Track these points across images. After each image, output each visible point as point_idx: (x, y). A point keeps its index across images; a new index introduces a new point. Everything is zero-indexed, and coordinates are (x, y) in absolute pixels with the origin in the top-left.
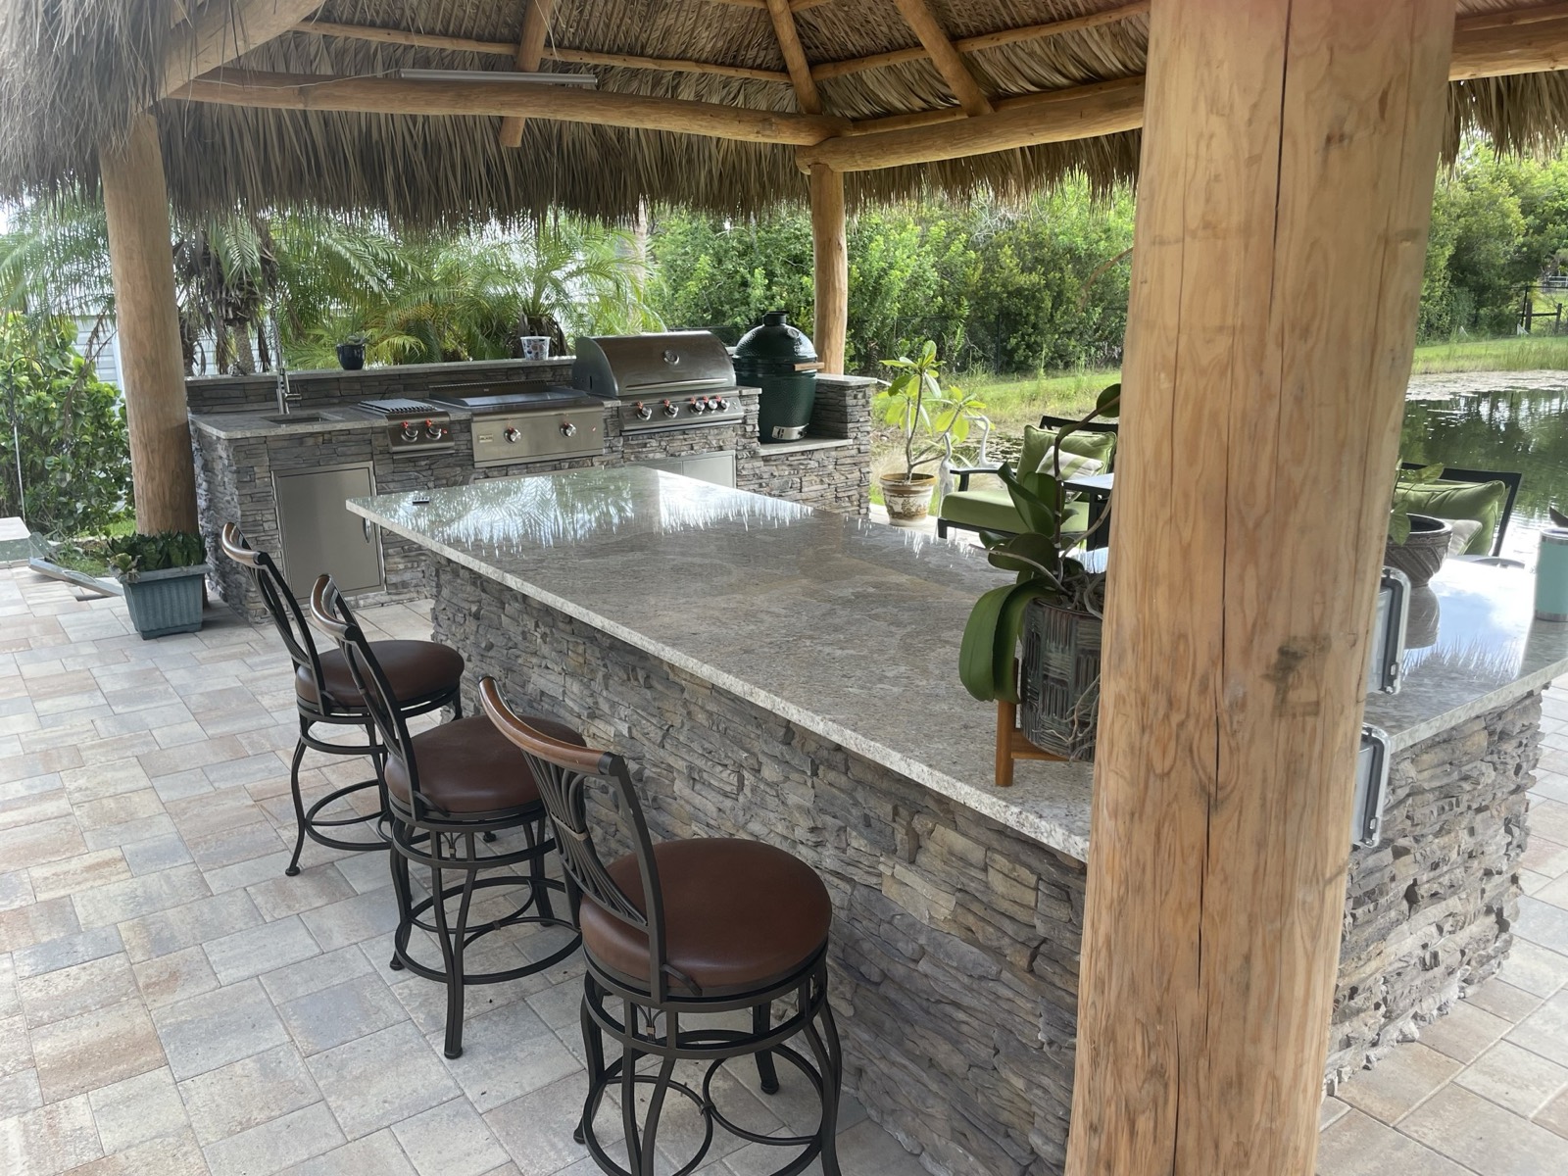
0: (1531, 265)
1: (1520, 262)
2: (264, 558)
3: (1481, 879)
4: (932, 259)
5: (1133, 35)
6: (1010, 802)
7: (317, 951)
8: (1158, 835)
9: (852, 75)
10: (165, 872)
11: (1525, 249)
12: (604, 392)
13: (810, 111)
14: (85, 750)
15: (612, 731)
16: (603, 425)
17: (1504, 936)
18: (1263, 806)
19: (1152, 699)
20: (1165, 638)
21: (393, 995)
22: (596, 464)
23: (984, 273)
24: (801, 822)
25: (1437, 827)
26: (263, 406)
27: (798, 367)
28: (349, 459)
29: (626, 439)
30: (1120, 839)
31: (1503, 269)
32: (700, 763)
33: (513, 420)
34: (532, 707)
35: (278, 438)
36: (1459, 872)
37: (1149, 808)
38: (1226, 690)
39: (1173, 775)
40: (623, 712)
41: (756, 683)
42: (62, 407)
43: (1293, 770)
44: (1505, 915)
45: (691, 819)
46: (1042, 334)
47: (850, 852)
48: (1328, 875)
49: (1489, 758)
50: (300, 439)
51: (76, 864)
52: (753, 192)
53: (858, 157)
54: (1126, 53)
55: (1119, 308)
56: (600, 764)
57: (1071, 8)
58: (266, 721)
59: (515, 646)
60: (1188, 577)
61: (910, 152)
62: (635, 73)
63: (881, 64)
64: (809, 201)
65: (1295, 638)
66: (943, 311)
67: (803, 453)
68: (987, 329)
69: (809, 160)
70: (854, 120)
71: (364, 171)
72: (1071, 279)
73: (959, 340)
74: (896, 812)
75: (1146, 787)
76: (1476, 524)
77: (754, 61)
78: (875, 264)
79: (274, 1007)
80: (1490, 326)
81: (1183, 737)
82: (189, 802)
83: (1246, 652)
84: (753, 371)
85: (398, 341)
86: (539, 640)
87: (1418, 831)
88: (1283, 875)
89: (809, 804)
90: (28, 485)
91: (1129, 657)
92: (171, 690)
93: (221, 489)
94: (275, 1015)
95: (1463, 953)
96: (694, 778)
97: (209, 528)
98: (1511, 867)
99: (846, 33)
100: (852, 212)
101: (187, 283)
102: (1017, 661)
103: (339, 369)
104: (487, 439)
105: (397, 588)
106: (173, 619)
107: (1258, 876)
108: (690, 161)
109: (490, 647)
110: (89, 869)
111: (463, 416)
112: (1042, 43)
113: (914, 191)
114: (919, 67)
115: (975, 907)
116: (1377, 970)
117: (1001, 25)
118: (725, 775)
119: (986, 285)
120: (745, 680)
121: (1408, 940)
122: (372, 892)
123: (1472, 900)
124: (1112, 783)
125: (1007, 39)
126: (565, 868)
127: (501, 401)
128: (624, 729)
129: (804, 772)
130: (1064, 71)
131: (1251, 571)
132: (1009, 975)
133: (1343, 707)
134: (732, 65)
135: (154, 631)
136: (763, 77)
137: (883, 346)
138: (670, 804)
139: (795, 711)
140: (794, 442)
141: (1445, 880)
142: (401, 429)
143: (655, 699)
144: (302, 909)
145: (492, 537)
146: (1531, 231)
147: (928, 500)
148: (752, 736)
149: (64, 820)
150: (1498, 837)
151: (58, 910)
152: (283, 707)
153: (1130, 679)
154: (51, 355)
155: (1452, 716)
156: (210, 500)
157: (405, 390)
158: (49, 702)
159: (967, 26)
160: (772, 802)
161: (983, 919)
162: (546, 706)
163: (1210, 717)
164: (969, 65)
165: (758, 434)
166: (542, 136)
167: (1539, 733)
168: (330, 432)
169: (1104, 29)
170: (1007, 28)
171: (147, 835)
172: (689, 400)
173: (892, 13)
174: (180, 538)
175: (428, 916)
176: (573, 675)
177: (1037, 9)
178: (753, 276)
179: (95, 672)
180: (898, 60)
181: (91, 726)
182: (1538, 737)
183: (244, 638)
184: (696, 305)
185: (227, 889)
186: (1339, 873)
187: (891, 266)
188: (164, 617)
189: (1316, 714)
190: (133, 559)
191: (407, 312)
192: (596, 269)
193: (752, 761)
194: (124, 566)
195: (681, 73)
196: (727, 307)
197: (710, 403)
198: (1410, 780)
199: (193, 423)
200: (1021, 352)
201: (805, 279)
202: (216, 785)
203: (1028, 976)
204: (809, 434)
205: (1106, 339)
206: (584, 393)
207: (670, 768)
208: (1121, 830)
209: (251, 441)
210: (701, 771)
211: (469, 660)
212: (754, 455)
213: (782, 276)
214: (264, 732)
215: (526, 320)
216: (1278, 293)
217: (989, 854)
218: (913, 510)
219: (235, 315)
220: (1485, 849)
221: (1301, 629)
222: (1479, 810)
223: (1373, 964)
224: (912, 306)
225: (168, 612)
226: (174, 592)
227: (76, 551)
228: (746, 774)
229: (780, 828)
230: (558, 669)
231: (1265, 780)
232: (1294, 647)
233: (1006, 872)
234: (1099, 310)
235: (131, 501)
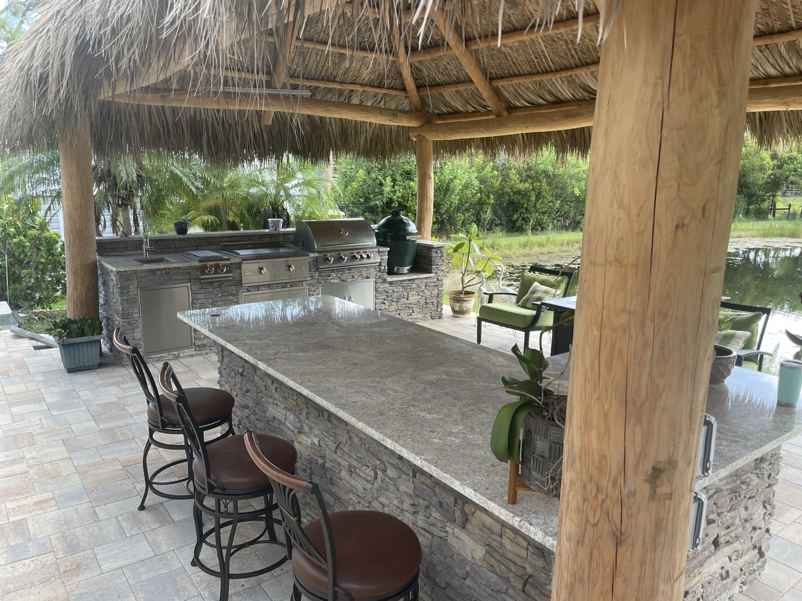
0: (775, 185)
1: (770, 183)
2: (135, 350)
3: (751, 532)
4: (476, 174)
5: (578, 82)
6: (515, 514)
7: (153, 554)
8: (591, 555)
9: (438, 93)
10: (76, 506)
11: (772, 177)
12: (309, 248)
13: (417, 110)
14: (36, 435)
15: (309, 441)
16: (308, 265)
17: (762, 559)
18: (644, 544)
19: (589, 486)
20: (596, 457)
21: (192, 580)
22: (304, 285)
23: (501, 182)
24: (407, 500)
25: (729, 508)
26: (135, 252)
27: (408, 238)
28: (178, 282)
29: (320, 273)
30: (572, 553)
31: (761, 186)
32: (355, 463)
33: (262, 263)
34: (269, 424)
35: (142, 271)
36: (740, 530)
37: (586, 540)
38: (626, 486)
39: (599, 525)
40: (316, 432)
41: (386, 435)
42: (32, 245)
43: (659, 526)
44: (763, 549)
45: (349, 491)
46: (530, 213)
47: (431, 519)
48: (675, 577)
49: (755, 472)
50: (153, 272)
51: (29, 501)
52: (387, 148)
53: (440, 133)
54: (574, 90)
55: (569, 201)
56: (306, 487)
57: (547, 68)
58: (130, 421)
59: (261, 392)
60: (607, 428)
61: (466, 133)
62: (330, 90)
63: (453, 89)
64: (415, 153)
65: (660, 462)
66: (481, 200)
67: (409, 280)
68: (502, 210)
69: (416, 134)
70: (439, 114)
71: (192, 135)
72: (545, 186)
73: (488, 215)
74: (456, 502)
75: (585, 530)
76: (748, 333)
77: (390, 85)
78: (447, 176)
79: (130, 586)
80: (755, 214)
81: (604, 507)
82: (89, 467)
83: (636, 468)
84: (385, 239)
85: (205, 218)
86: (273, 391)
87: (720, 510)
88: (653, 578)
89: (411, 492)
90: (11, 283)
91: (577, 462)
92: (81, 402)
93: (112, 296)
94: (130, 591)
95: (741, 570)
96: (351, 470)
97: (105, 314)
98: (766, 525)
99: (436, 73)
100: (436, 159)
101: (98, 186)
102: (520, 441)
103: (175, 233)
104: (249, 272)
105: (200, 347)
106: (84, 363)
107: (640, 579)
108: (356, 132)
109: (248, 391)
110: (36, 504)
111: (238, 260)
112: (534, 84)
113: (468, 151)
114: (471, 91)
115: (495, 554)
116: (698, 582)
117: (513, 74)
118: (367, 471)
119: (502, 188)
120: (381, 433)
121: (714, 566)
122: (183, 521)
123: (746, 543)
124: (568, 523)
125: (516, 81)
126: (285, 530)
127: (257, 253)
128: (316, 441)
129: (409, 475)
130: (544, 97)
131: (638, 429)
132: (512, 591)
133: (684, 494)
134: (379, 87)
135: (73, 369)
136: (394, 93)
137: (450, 217)
138: (338, 483)
139: (405, 453)
140: (405, 275)
141: (733, 534)
142: (206, 267)
143: (332, 428)
144: (146, 530)
145: (249, 319)
146: (776, 167)
147: (472, 305)
148: (382, 452)
149: (24, 475)
150: (760, 510)
151: (20, 527)
152: (139, 413)
153: (578, 474)
154: (27, 218)
155: (737, 464)
156: (106, 300)
157: (208, 245)
158: (18, 408)
159: (496, 74)
160: (392, 488)
161: (499, 562)
162: (276, 425)
163: (618, 499)
164: (497, 92)
165: (387, 271)
166: (281, 120)
167: (780, 457)
168: (169, 268)
169: (564, 79)
170: (516, 76)
171: (67, 485)
172: (353, 253)
173: (459, 65)
174: (90, 321)
175: (211, 539)
176: (290, 410)
177: (531, 67)
178: (385, 180)
179: (42, 391)
180: (461, 88)
181: (39, 422)
182: (780, 459)
183: (120, 373)
184: (356, 194)
185: (107, 517)
186: (681, 574)
187: (455, 178)
188: (79, 361)
189: (670, 499)
190: (65, 332)
191: (211, 202)
192: (308, 183)
193: (383, 466)
194: (60, 336)
195: (353, 90)
196: (372, 196)
197: (363, 255)
198: (715, 486)
199: (99, 261)
200: (519, 222)
201: (412, 183)
202: (103, 457)
203: (522, 593)
204: (413, 270)
205: (562, 216)
206: (299, 249)
207: (339, 464)
208: (572, 549)
209: (129, 273)
210: (355, 467)
211: (237, 396)
212: (385, 281)
213: (400, 181)
214: (129, 427)
215: (271, 208)
216: (652, 296)
217: (503, 528)
218: (465, 309)
219: (122, 202)
220: (753, 517)
221: (663, 458)
222: (750, 498)
223: (697, 579)
224: (465, 197)
225: (81, 360)
226: (85, 350)
227: (34, 318)
228: (379, 472)
229: (396, 502)
230: (283, 406)
231: (645, 531)
232: (660, 466)
233: (512, 539)
234: (559, 202)
235: (64, 292)
